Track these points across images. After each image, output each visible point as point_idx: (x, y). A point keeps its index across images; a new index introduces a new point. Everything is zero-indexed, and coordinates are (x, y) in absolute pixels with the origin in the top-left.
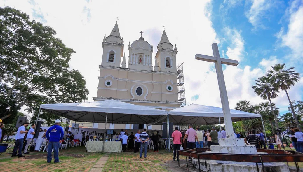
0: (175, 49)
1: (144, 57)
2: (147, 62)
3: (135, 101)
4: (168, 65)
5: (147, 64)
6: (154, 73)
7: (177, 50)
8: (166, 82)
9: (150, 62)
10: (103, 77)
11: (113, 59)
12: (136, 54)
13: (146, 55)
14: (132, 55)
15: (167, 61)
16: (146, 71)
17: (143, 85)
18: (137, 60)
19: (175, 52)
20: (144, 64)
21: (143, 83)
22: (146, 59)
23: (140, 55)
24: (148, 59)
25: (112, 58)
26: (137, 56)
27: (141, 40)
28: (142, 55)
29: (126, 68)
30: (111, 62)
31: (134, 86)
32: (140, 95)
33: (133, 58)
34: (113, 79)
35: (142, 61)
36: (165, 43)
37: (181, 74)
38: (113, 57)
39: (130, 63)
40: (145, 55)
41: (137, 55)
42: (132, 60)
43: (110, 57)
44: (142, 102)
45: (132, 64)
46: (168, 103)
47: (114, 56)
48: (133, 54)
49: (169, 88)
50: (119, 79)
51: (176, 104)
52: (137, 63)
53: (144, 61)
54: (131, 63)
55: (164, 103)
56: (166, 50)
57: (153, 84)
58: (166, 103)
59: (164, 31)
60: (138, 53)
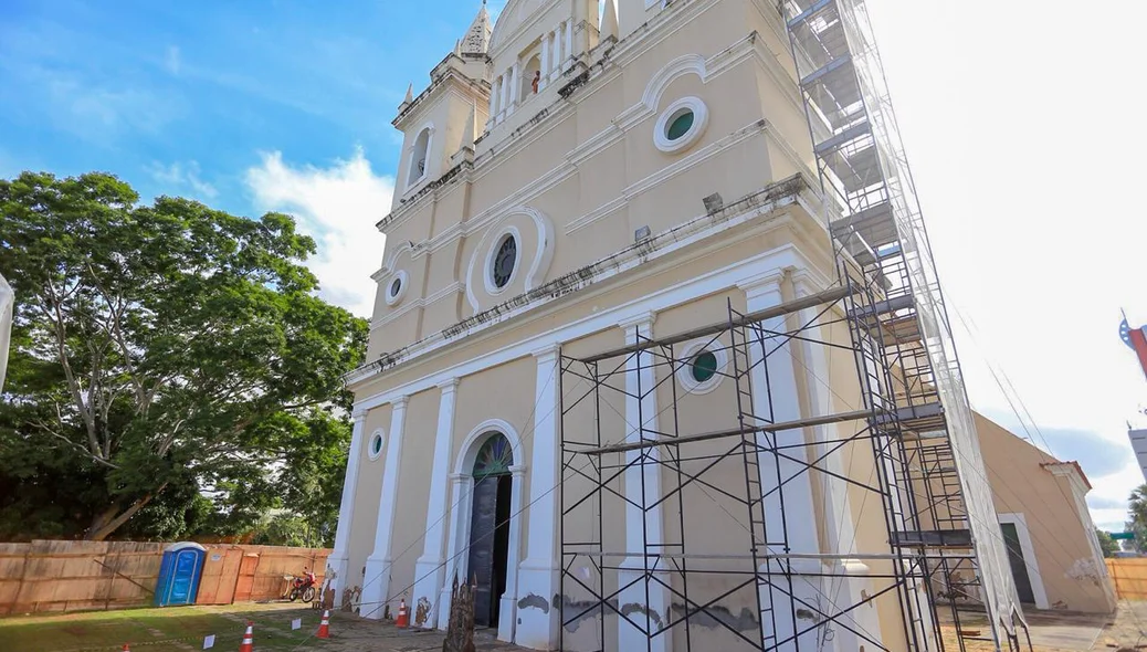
2: (557, 61)
3: (463, 334)
5: (555, 76)
8: (651, 98)
9: (568, 54)
12: (510, 70)
13: (551, 33)
18: (516, 93)
21: (529, 203)
23: (532, 53)
28: (538, 49)
34: (412, 257)
40: (546, 35)
44: (494, 322)
46: (651, 256)
48: (500, 78)
50: (428, 245)
51: (733, 222)
52: (510, 111)
55: (623, 268)
58: (636, 262)
60: (520, 56)
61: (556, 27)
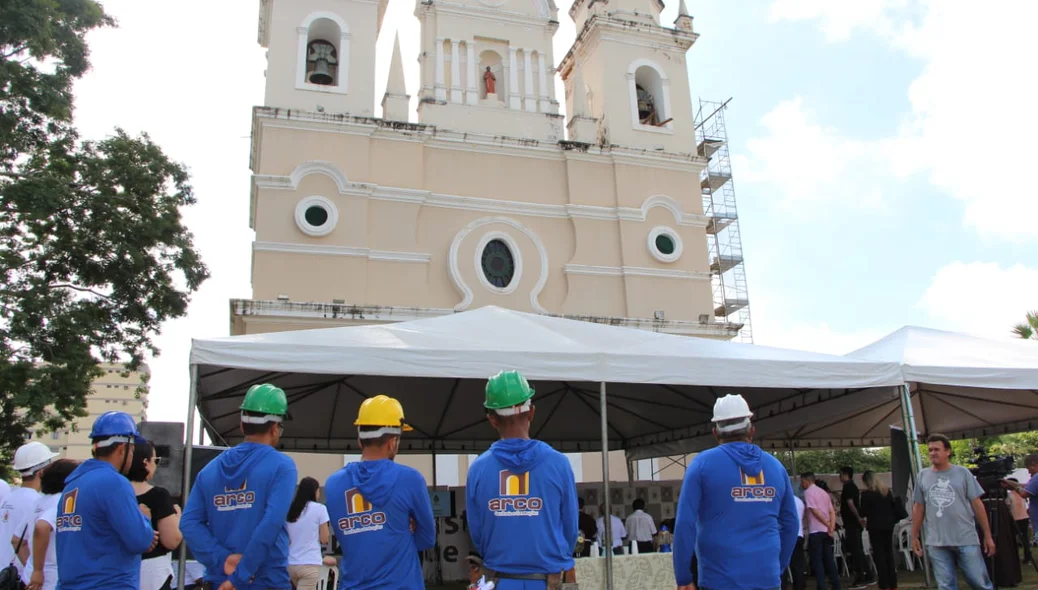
0: (683, 20)
1: (512, 63)
2: (529, 89)
4: (649, 114)
5: (531, 105)
6: (575, 154)
7: (690, 28)
8: (644, 211)
9: (544, 93)
10: (282, 180)
11: (335, 66)
12: (463, 44)
13: (520, 51)
14: (440, 46)
15: (638, 87)
16: (526, 142)
17: (516, 223)
18: (474, 80)
19: (681, 37)
20: (515, 103)
21: (515, 216)
22: (522, 72)
23: (487, 46)
24: (536, 74)
25: (324, 64)
26: (473, 56)
28: (499, 49)
29: (413, 127)
30: (322, 88)
31: (464, 233)
32: (504, 285)
33: (447, 66)
34: (341, 187)
35: (497, 86)
37: (716, 164)
38: (331, 59)
39: (428, 94)
40: (513, 47)
41: (470, 51)
42: (440, 79)
43: (314, 57)
45: (444, 103)
47: (335, 53)
48: (447, 42)
49: (665, 244)
50: (374, 190)
51: (709, 331)
52: (473, 98)
53: (512, 82)
54: (441, 95)
56: (632, 24)
57: (570, 220)
60: (476, 38)
61: (528, 50)
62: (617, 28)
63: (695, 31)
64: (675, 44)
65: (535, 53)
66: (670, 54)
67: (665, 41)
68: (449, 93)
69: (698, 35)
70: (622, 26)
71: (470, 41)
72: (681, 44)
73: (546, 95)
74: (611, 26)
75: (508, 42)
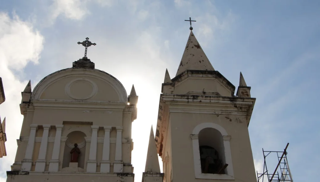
0: (242, 90)
1: (93, 138)
2: (105, 156)
5: (105, 168)
7: (248, 95)
9: (118, 157)
12: (53, 128)
13: (101, 129)
14: (33, 132)
18: (57, 153)
20: (91, 168)
22: (100, 144)
23: (76, 128)
24: (113, 145)
26: (59, 138)
27: (80, 71)
28: (83, 129)
33: (37, 145)
35: (80, 157)
36: (193, 72)
39: (17, 168)
40: (95, 126)
41: (59, 132)
45: (27, 173)
48: (40, 128)
52: (54, 167)
53: (91, 154)
54: (26, 167)
59: (192, 35)
60: (64, 123)
61: (107, 127)
62: (182, 102)
63: (252, 97)
64: (236, 109)
65: (114, 129)
66: (231, 117)
67: (227, 107)
68: (33, 165)
69: (255, 99)
70: (187, 100)
71: (59, 125)
72: (241, 108)
73: (120, 159)
74: (177, 102)
75: (91, 124)
